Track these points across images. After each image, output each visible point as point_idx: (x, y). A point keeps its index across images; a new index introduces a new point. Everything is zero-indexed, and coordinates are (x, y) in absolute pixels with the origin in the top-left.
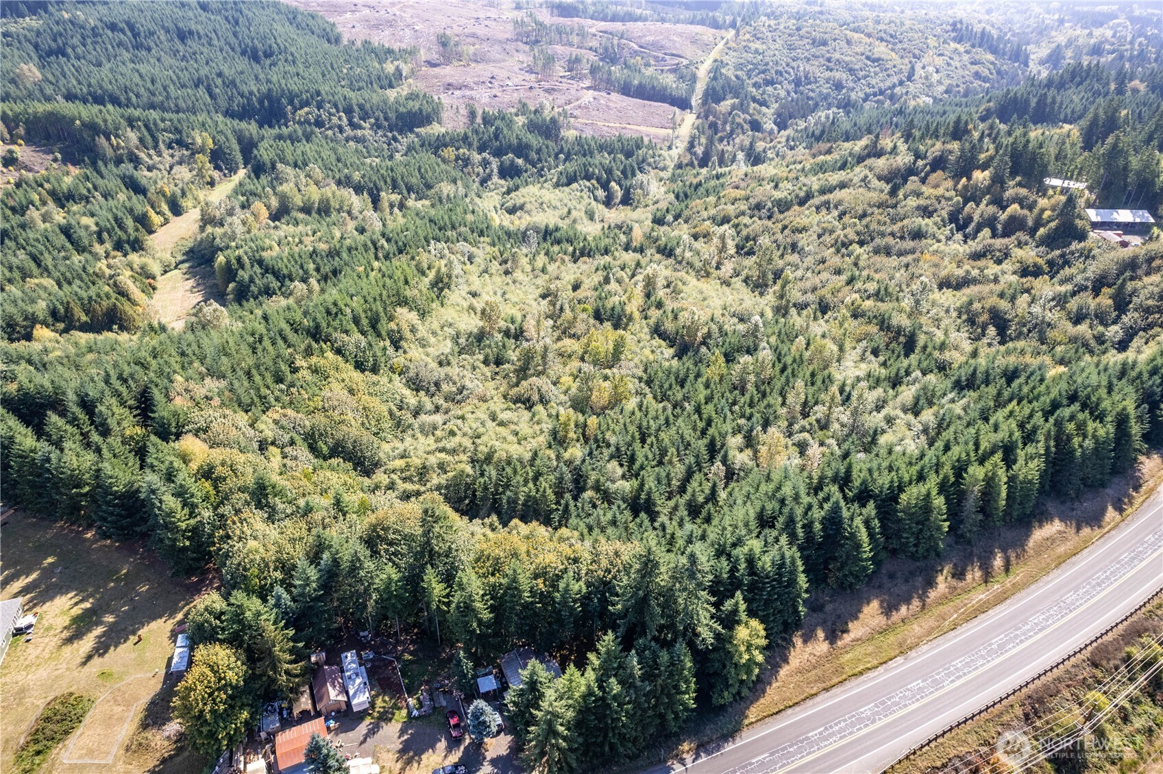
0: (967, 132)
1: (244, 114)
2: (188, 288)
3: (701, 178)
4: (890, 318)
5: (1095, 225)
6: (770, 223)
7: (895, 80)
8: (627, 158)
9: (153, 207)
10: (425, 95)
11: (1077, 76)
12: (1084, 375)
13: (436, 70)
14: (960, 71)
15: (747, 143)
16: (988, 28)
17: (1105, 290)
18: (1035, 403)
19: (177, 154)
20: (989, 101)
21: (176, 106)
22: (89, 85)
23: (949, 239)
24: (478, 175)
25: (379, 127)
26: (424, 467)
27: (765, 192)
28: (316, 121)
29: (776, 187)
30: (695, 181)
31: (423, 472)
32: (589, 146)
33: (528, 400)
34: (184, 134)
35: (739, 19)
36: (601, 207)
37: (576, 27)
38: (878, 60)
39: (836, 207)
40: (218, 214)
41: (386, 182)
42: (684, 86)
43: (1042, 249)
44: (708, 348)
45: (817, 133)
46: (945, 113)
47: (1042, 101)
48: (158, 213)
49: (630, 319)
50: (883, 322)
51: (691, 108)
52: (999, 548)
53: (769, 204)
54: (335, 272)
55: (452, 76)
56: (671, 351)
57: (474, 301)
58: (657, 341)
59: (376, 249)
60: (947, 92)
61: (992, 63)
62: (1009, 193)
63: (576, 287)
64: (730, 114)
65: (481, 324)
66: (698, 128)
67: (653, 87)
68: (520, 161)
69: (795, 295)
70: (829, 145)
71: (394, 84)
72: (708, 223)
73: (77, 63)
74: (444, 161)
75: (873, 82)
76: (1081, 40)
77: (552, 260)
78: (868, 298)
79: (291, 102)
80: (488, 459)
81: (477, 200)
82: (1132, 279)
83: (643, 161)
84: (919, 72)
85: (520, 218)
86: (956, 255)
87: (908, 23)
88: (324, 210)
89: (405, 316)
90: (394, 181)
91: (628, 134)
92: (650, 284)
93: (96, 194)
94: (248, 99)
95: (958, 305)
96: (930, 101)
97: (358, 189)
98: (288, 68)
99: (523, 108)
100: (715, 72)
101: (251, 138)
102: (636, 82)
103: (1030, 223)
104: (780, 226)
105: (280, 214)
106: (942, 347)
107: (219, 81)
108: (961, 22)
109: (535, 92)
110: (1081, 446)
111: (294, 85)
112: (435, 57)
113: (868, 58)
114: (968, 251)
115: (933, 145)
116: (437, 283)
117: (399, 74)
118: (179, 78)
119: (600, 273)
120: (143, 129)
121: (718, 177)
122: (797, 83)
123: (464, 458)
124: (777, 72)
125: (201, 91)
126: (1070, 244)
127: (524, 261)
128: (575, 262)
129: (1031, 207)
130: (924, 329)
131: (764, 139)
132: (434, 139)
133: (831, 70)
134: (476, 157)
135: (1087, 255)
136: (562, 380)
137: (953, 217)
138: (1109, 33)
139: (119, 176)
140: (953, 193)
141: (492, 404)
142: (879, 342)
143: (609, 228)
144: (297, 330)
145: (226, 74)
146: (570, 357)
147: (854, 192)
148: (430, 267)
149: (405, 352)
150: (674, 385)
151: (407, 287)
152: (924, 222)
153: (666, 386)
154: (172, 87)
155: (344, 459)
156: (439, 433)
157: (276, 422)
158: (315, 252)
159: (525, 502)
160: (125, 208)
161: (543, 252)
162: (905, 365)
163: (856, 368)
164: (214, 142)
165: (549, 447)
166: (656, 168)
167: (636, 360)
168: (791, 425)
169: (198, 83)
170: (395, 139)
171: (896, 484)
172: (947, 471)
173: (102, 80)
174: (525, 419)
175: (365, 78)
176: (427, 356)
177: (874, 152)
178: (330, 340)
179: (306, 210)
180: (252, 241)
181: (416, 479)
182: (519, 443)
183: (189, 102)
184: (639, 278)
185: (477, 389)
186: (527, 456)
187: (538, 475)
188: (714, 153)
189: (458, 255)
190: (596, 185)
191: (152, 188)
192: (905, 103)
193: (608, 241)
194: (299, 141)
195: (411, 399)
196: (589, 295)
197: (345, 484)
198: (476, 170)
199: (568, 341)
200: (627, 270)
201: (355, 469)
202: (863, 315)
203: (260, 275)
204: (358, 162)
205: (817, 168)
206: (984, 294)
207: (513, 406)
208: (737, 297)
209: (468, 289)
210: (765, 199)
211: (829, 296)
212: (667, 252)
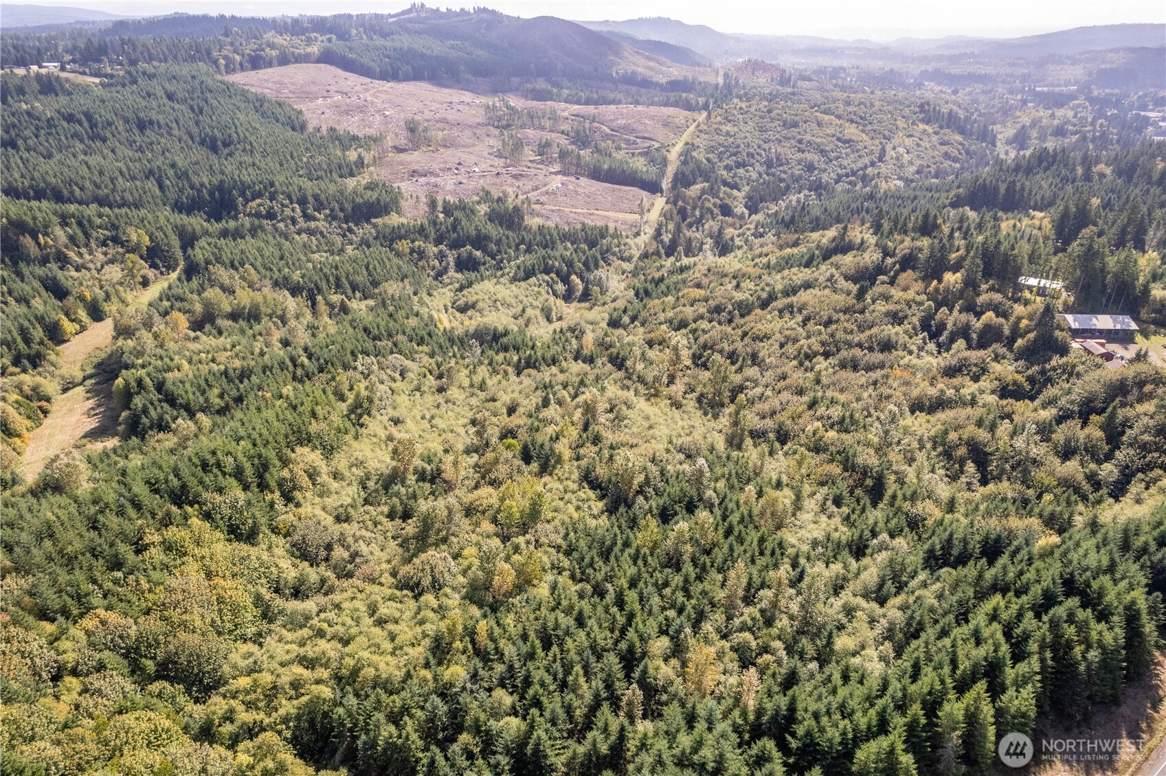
0: (936, 227)
1: (190, 207)
2: (85, 410)
3: (664, 272)
4: (854, 455)
5: (1076, 333)
6: (729, 329)
7: (867, 161)
8: (590, 249)
9: (67, 315)
10: (384, 185)
11: (1044, 160)
12: (1081, 551)
13: (403, 156)
14: (930, 151)
15: (716, 229)
16: (955, 108)
17: (1094, 418)
18: (1024, 598)
19: (111, 251)
20: (959, 187)
21: (122, 198)
22: (32, 179)
23: (921, 349)
24: (433, 268)
25: (334, 218)
26: (275, 687)
27: (726, 292)
28: (268, 212)
29: (738, 286)
30: (657, 275)
31: (273, 692)
32: (551, 235)
33: (418, 585)
34: (121, 231)
35: (711, 101)
36: (560, 302)
37: (548, 110)
38: (849, 141)
39: (800, 311)
40: (132, 323)
41: (328, 281)
42: (654, 170)
43: (1021, 363)
44: (645, 499)
45: (787, 218)
46: (915, 198)
47: (1011, 188)
48: (72, 321)
49: (559, 460)
50: (847, 459)
51: (662, 192)
53: (730, 307)
54: (239, 400)
55: (418, 162)
56: (600, 505)
57: (394, 431)
58: (587, 493)
59: (295, 366)
60: (918, 172)
61: (961, 144)
62: (983, 299)
63: (511, 410)
64: (700, 198)
65: (394, 463)
66: (665, 216)
67: (623, 171)
68: (478, 253)
69: (751, 419)
70: (796, 236)
71: (355, 172)
72: (664, 327)
73: (26, 155)
74: (398, 255)
75: (845, 163)
76: (1044, 121)
77: (494, 372)
78: (832, 427)
79: (243, 194)
80: (355, 672)
81: (426, 298)
82: (1123, 405)
83: (607, 251)
84: (890, 153)
85: (471, 318)
86: (929, 370)
87: (877, 104)
88: (253, 316)
89: (307, 456)
90: (338, 279)
91: (594, 222)
92: (589, 409)
93: (10, 299)
94: (198, 191)
95: (932, 433)
96: (901, 183)
97: (295, 291)
98: (244, 158)
99: (486, 196)
100: (686, 157)
101: (194, 233)
102: (606, 167)
103: (1007, 332)
104: (740, 332)
105: (203, 322)
106: (913, 498)
107: (171, 173)
108: (928, 104)
109: (502, 178)
110: (1084, 658)
111: (248, 176)
112: (403, 142)
113: (839, 139)
114: (942, 364)
115: (902, 242)
116: (356, 408)
117: (360, 163)
118: (129, 170)
119: (539, 392)
120: (75, 226)
121: (682, 270)
122: (769, 164)
123: (324, 674)
124: (748, 154)
125: (152, 185)
126: (1051, 358)
127: (462, 374)
128: (518, 374)
129: (1005, 315)
130: (894, 468)
131: (733, 225)
132: (388, 231)
133: (803, 152)
134: (432, 250)
135: (1070, 372)
136: (465, 552)
137: (925, 325)
138: (1070, 114)
139: (40, 278)
140: (924, 297)
141: (376, 588)
142: (843, 487)
143: (561, 331)
144: (156, 491)
145: (180, 165)
146: (483, 512)
147: (819, 293)
148: (351, 389)
149: (298, 505)
150: (597, 559)
151: (313, 421)
152: (894, 331)
153: (587, 560)
154: (120, 179)
155: (171, 681)
156: (305, 632)
157: (88, 633)
158: (226, 373)
159: (385, 750)
160: (36, 318)
161: (486, 362)
162: (871, 521)
163: (815, 522)
164: (151, 239)
165: (427, 665)
166: (622, 259)
167: (557, 522)
168: (729, 618)
169: (149, 174)
170: (350, 230)
171: (850, 736)
172: (916, 709)
173: (47, 173)
174: (408, 615)
175: (325, 166)
176: (324, 509)
177: (842, 246)
178: (198, 502)
179: (234, 316)
180: (161, 358)
181: (261, 704)
182: (393, 654)
183: (136, 195)
184: (581, 399)
185: (370, 557)
186: (399, 675)
187: (405, 710)
188: (682, 240)
189: (389, 371)
190: (556, 279)
191: (74, 291)
192: (876, 186)
193: (557, 349)
194: (243, 237)
195: (290, 570)
196: (522, 423)
197: (155, 731)
198: (431, 263)
199: (486, 491)
200: (570, 388)
201: (188, 691)
202: (825, 450)
203: (156, 403)
204: (303, 258)
205: (783, 263)
206: (961, 421)
207: (398, 593)
208: (686, 423)
209: (391, 412)
210: (724, 301)
211: (789, 422)
212: (618, 362)
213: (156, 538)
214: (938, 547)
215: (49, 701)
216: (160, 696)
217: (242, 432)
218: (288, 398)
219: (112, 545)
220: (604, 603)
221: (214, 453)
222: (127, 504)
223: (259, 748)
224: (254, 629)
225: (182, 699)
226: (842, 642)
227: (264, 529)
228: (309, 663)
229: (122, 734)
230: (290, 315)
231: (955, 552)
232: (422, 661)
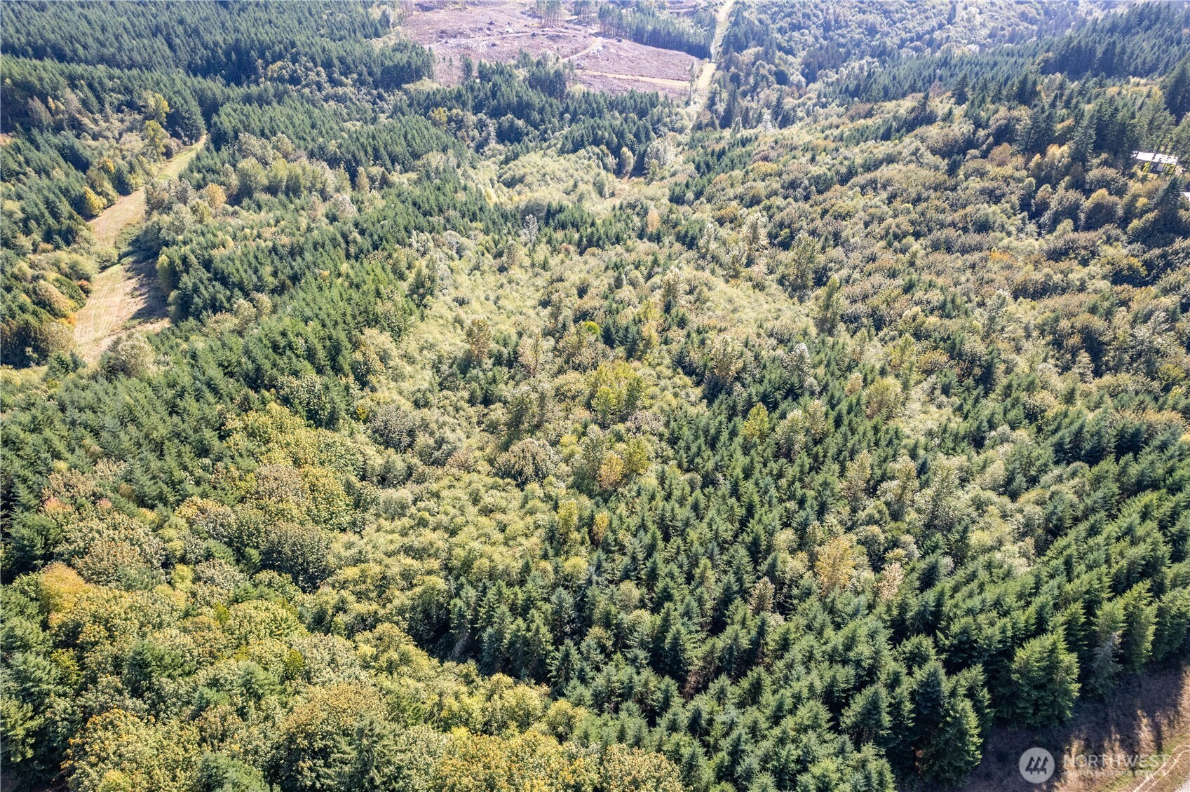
0: (1035, 94)
1: (206, 69)
2: (128, 290)
3: (723, 144)
4: (961, 342)
6: (807, 207)
7: (934, 22)
8: (640, 119)
9: (93, 187)
10: (414, 46)
11: (1146, 19)
13: (429, 14)
14: (1005, 11)
15: (774, 98)
19: (127, 118)
20: (1048, 51)
21: (131, 59)
22: (29, 34)
23: (1020, 230)
24: (473, 139)
25: (362, 83)
26: (384, 578)
27: (799, 166)
28: (291, 77)
29: (813, 159)
30: (718, 148)
31: (383, 584)
32: (599, 104)
33: (520, 473)
34: (136, 96)
36: (611, 177)
39: (884, 187)
40: (166, 196)
41: (366, 152)
42: (702, 32)
43: (1137, 246)
44: (743, 385)
45: (852, 87)
46: (995, 64)
47: (1109, 52)
48: (99, 194)
49: (648, 344)
50: (953, 346)
51: (710, 57)
52: (1143, 708)
53: (806, 182)
54: (295, 278)
55: (446, 21)
56: (697, 392)
57: (461, 312)
58: (682, 379)
59: (347, 243)
60: (991, 36)
62: (1094, 174)
63: (582, 291)
64: (754, 64)
65: (468, 346)
66: (718, 81)
67: (669, 33)
68: (520, 123)
69: (842, 303)
70: (868, 106)
71: (381, 32)
72: (734, 203)
74: (435, 124)
75: (910, 26)
77: (555, 251)
78: (932, 312)
79: (262, 55)
80: (467, 565)
81: (471, 172)
83: (659, 121)
84: (961, 14)
85: (519, 194)
86: (1031, 253)
88: (293, 189)
89: (376, 338)
90: (376, 150)
91: (642, 90)
92: (670, 290)
93: (28, 169)
94: (213, 51)
95: (1039, 320)
96: (975, 48)
97: (333, 162)
98: (259, 14)
99: (524, 60)
100: (736, 17)
101: (215, 98)
102: (650, 28)
103: (1120, 212)
104: (819, 209)
105: (241, 195)
106: (1030, 388)
107: (180, 29)
109: (538, 40)
111: (266, 35)
114: (1045, 247)
115: (996, 112)
116: (418, 288)
117: (385, 21)
118: (133, 26)
119: (610, 272)
120: (86, 89)
121: (744, 142)
122: (827, 27)
123: (435, 564)
124: (804, 15)
125: (160, 43)
126: (1172, 242)
127: (522, 252)
128: (581, 254)
129: (1120, 192)
130: (1003, 356)
131: (791, 94)
132: (423, 97)
133: (864, 13)
134: (471, 118)
136: (564, 440)
137: (1025, 205)
139: (56, 147)
140: (1024, 173)
141: (475, 476)
142: (952, 374)
143: (621, 208)
144: (231, 375)
145: (189, 21)
146: (573, 398)
147: (904, 169)
148: (409, 267)
149: (373, 390)
150: (704, 448)
151: (378, 300)
152: (990, 210)
153: (694, 449)
154: (125, 36)
155: (280, 570)
156: (406, 521)
157: (190, 522)
158: (274, 250)
159: (512, 643)
160: (60, 188)
161: (544, 240)
162: (987, 412)
163: (925, 412)
164: (169, 104)
165: (545, 557)
166: (673, 130)
167: (655, 409)
168: (854, 511)
169: (156, 32)
170: (380, 97)
171: (1009, 634)
172: (1077, 608)
173: (44, 28)
174: (516, 504)
175: (347, 25)
176: (400, 393)
177: (922, 118)
178: (274, 387)
179: (272, 189)
180: (203, 234)
181: (373, 595)
182: (506, 544)
183: (145, 55)
184: (656, 279)
185: (458, 444)
186: (517, 566)
187: (529, 604)
188: (737, 110)
189: (445, 249)
190: (606, 151)
191: (95, 162)
192: (949, 50)
193: (620, 226)
194: (269, 103)
195: (377, 458)
196: (598, 305)
197: (275, 620)
198: (471, 133)
199: (572, 376)
200: (643, 268)
201: (295, 580)
202: (927, 337)
203: (206, 282)
204: (336, 127)
205: (858, 136)
206: (1073, 309)
207: (500, 481)
208: (773, 306)
209: (454, 294)
210: (800, 175)
211: (883, 307)
212: (689, 241)
213: (238, 424)
214: (1068, 440)
215: (165, 588)
216: (270, 585)
217: (308, 312)
218: (348, 276)
219: (196, 431)
220: (720, 493)
221: (284, 334)
222: (204, 388)
223: (380, 639)
224: (348, 518)
225: (291, 589)
226: (977, 538)
227: (343, 413)
228: (418, 553)
229: (246, 623)
230: (330, 189)
231: (1087, 446)
232: (539, 552)
